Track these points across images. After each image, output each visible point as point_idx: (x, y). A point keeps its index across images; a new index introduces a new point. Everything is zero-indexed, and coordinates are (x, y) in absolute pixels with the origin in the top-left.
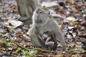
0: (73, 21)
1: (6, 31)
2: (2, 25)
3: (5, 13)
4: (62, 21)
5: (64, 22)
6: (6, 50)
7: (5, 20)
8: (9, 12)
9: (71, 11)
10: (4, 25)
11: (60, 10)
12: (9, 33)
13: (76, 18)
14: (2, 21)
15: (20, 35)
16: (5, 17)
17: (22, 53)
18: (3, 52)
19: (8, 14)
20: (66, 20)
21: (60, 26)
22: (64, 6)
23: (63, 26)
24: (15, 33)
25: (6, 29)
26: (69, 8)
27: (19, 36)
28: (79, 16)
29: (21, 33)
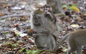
0: (77, 28)
1: (13, 36)
2: (9, 31)
3: (13, 20)
4: (66, 28)
5: (68, 29)
6: (11, 50)
7: (13, 26)
8: (17, 20)
9: (76, 19)
10: (11, 31)
11: (65, 19)
12: (15, 37)
13: (80, 25)
14: (9, 28)
15: (26, 39)
16: (13, 24)
17: (26, 52)
18: (9, 51)
19: (15, 22)
20: (70, 27)
21: (64, 32)
22: (70, 15)
23: (67, 32)
24: (21, 38)
25: (13, 34)
26: (75, 17)
27: (24, 40)
28: (83, 24)
29: (26, 37)
